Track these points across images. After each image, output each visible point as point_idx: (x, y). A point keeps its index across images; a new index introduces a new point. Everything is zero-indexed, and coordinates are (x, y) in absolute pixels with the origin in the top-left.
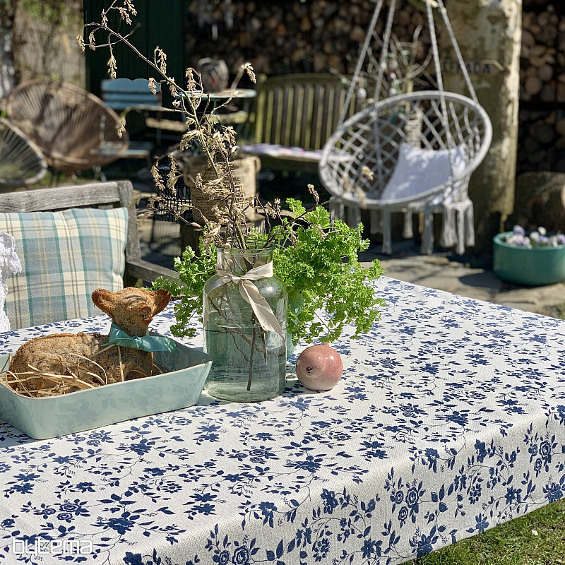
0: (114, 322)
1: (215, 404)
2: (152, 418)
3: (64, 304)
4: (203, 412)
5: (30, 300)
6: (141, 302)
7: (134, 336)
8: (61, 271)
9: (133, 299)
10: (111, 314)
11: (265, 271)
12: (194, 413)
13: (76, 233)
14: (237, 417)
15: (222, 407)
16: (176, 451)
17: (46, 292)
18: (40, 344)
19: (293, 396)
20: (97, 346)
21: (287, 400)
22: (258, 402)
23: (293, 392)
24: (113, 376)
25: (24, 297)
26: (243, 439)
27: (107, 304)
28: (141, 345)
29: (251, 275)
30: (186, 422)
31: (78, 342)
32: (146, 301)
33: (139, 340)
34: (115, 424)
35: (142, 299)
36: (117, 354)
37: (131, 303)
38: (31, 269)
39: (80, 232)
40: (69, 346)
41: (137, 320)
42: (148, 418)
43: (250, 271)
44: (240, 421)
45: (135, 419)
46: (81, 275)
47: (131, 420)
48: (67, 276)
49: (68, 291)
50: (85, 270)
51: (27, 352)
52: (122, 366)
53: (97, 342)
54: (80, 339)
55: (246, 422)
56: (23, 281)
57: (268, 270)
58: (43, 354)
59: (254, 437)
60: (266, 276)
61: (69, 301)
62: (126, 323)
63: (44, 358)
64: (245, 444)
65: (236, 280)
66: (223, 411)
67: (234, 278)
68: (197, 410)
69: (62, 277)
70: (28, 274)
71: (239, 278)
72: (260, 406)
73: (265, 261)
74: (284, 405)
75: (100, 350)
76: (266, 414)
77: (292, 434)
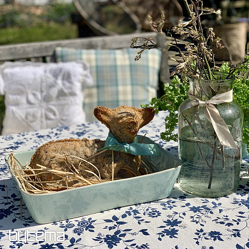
0: (110, 131)
1: (183, 197)
2: (131, 208)
4: (172, 204)
6: (129, 117)
7: (124, 143)
8: (117, 85)
9: (124, 115)
10: (108, 126)
11: (225, 98)
12: (165, 205)
13: (127, 63)
14: (198, 212)
15: (188, 200)
16: (139, 246)
18: (52, 147)
19: (245, 193)
20: (96, 149)
21: (239, 197)
22: (217, 198)
23: (245, 190)
24: (108, 172)
25: (95, 100)
26: (197, 237)
27: (105, 118)
28: (129, 150)
29: (214, 101)
30: (156, 214)
31: (82, 146)
32: (134, 116)
33: (127, 146)
34: (102, 212)
35: (131, 115)
36: (111, 156)
37: (121, 118)
38: (100, 84)
40: (75, 149)
41: (126, 132)
42: (129, 207)
43: (214, 97)
44: (199, 217)
45: (119, 208)
46: (129, 88)
47: (115, 209)
48: (121, 88)
49: (121, 97)
50: (132, 84)
51: (43, 152)
52: (114, 165)
53: (96, 146)
54: (84, 143)
55: (203, 217)
56: (95, 91)
57: (229, 96)
58: (53, 154)
59: (207, 236)
60: (226, 101)
62: (118, 133)
63: (54, 157)
64: (197, 243)
65: (202, 104)
66: (188, 204)
67: (201, 102)
68: (168, 202)
69: (117, 89)
70: (98, 87)
71: (204, 103)
72: (217, 202)
73: (227, 89)
74: (236, 202)
75: (98, 152)
76: (221, 211)
77: (239, 235)
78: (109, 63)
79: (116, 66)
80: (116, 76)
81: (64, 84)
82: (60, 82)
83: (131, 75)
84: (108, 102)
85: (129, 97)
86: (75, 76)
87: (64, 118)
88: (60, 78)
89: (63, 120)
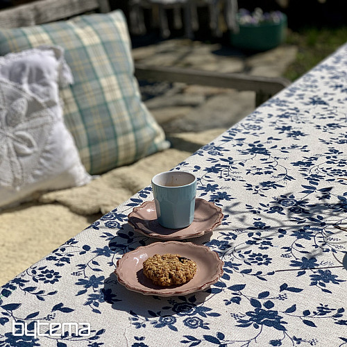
3: (108, 111)
5: (81, 111)
8: (97, 78)
13: (96, 40)
17: (91, 101)
25: (74, 109)
39: (100, 38)
46: (113, 79)
48: (104, 82)
49: (109, 97)
61: (111, 106)
69: (100, 84)
70: (71, 86)
78: (73, 44)
79: (84, 48)
80: (91, 63)
81: (33, 90)
82: (26, 87)
83: (110, 59)
84: (94, 107)
85: (118, 94)
86: (49, 72)
87: (48, 147)
88: (25, 80)
89: (47, 152)
